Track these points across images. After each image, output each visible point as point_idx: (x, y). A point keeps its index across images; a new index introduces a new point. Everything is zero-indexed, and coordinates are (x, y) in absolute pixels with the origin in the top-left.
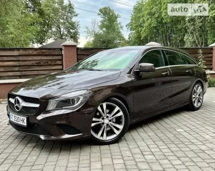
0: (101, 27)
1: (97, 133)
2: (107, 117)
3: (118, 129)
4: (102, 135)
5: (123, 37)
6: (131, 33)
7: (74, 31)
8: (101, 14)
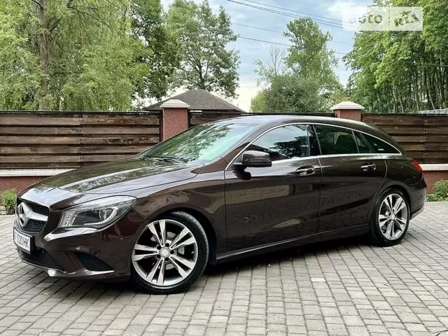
0: (290, 62)
1: (147, 271)
2: (167, 245)
3: (186, 268)
4: (156, 276)
5: (336, 83)
6: (354, 74)
7: (227, 71)
8: (292, 33)
